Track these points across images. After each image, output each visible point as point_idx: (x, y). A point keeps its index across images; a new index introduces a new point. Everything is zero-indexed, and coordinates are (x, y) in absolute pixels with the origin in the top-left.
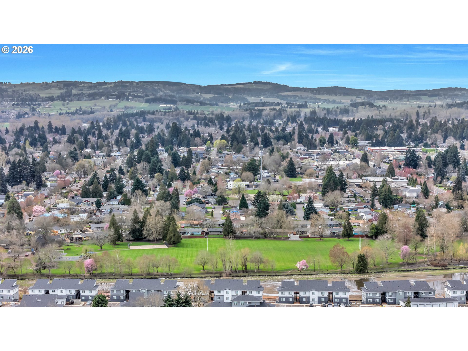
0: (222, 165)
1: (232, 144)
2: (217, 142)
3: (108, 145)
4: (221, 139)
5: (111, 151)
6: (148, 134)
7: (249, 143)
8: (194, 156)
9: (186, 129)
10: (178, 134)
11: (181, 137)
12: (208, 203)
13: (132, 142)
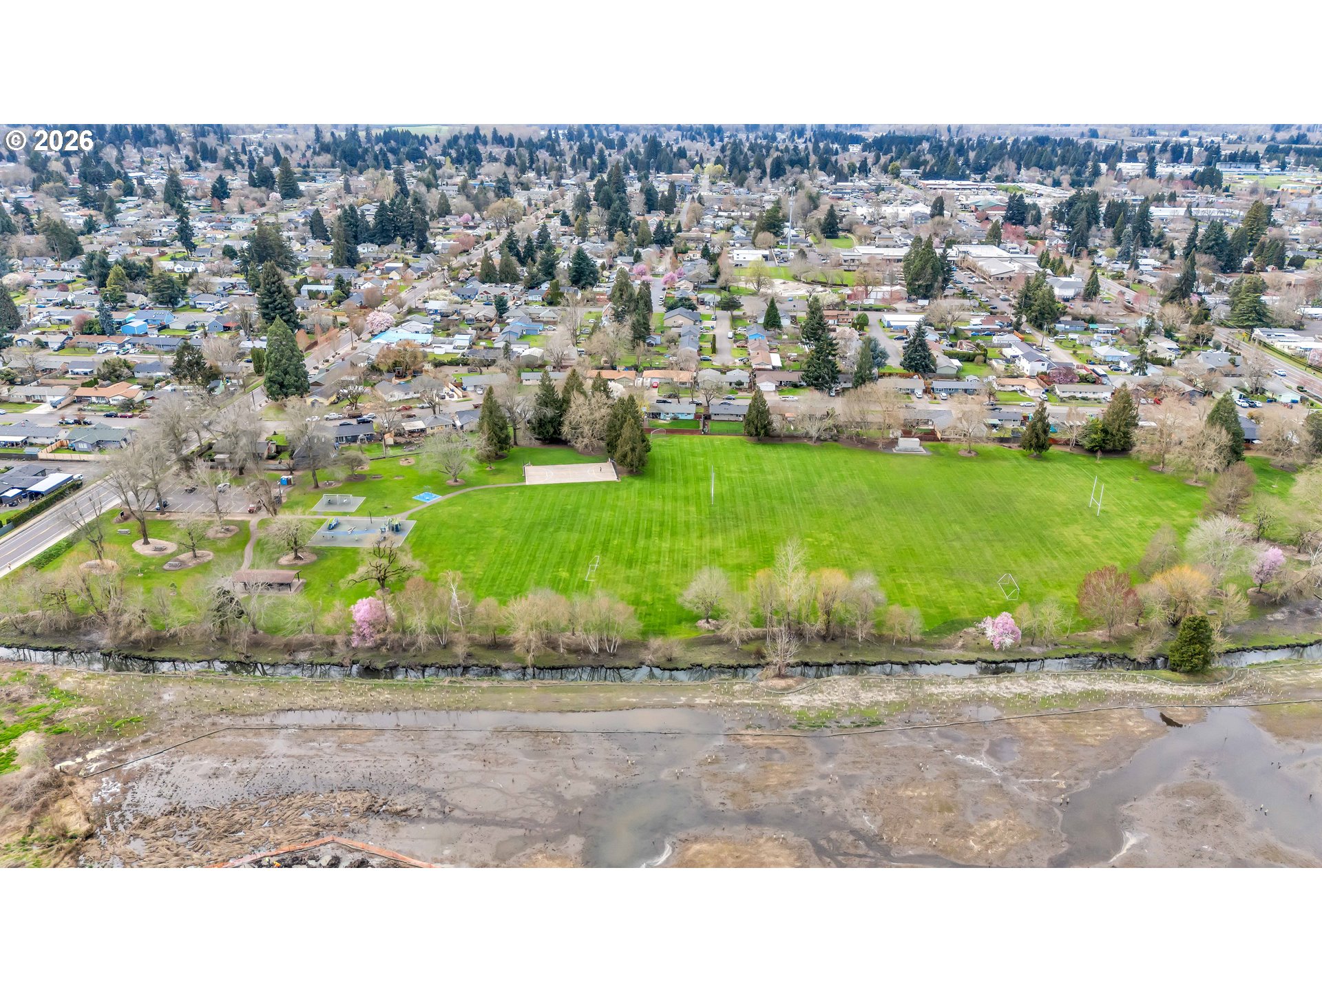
0: (720, 210)
1: (731, 171)
2: (709, 166)
3: (559, 169)
4: (716, 163)
5: (562, 177)
6: (619, 151)
7: (754, 173)
8: (678, 192)
9: (668, 145)
10: (657, 152)
11: (661, 157)
12: (703, 303)
13: (594, 163)
